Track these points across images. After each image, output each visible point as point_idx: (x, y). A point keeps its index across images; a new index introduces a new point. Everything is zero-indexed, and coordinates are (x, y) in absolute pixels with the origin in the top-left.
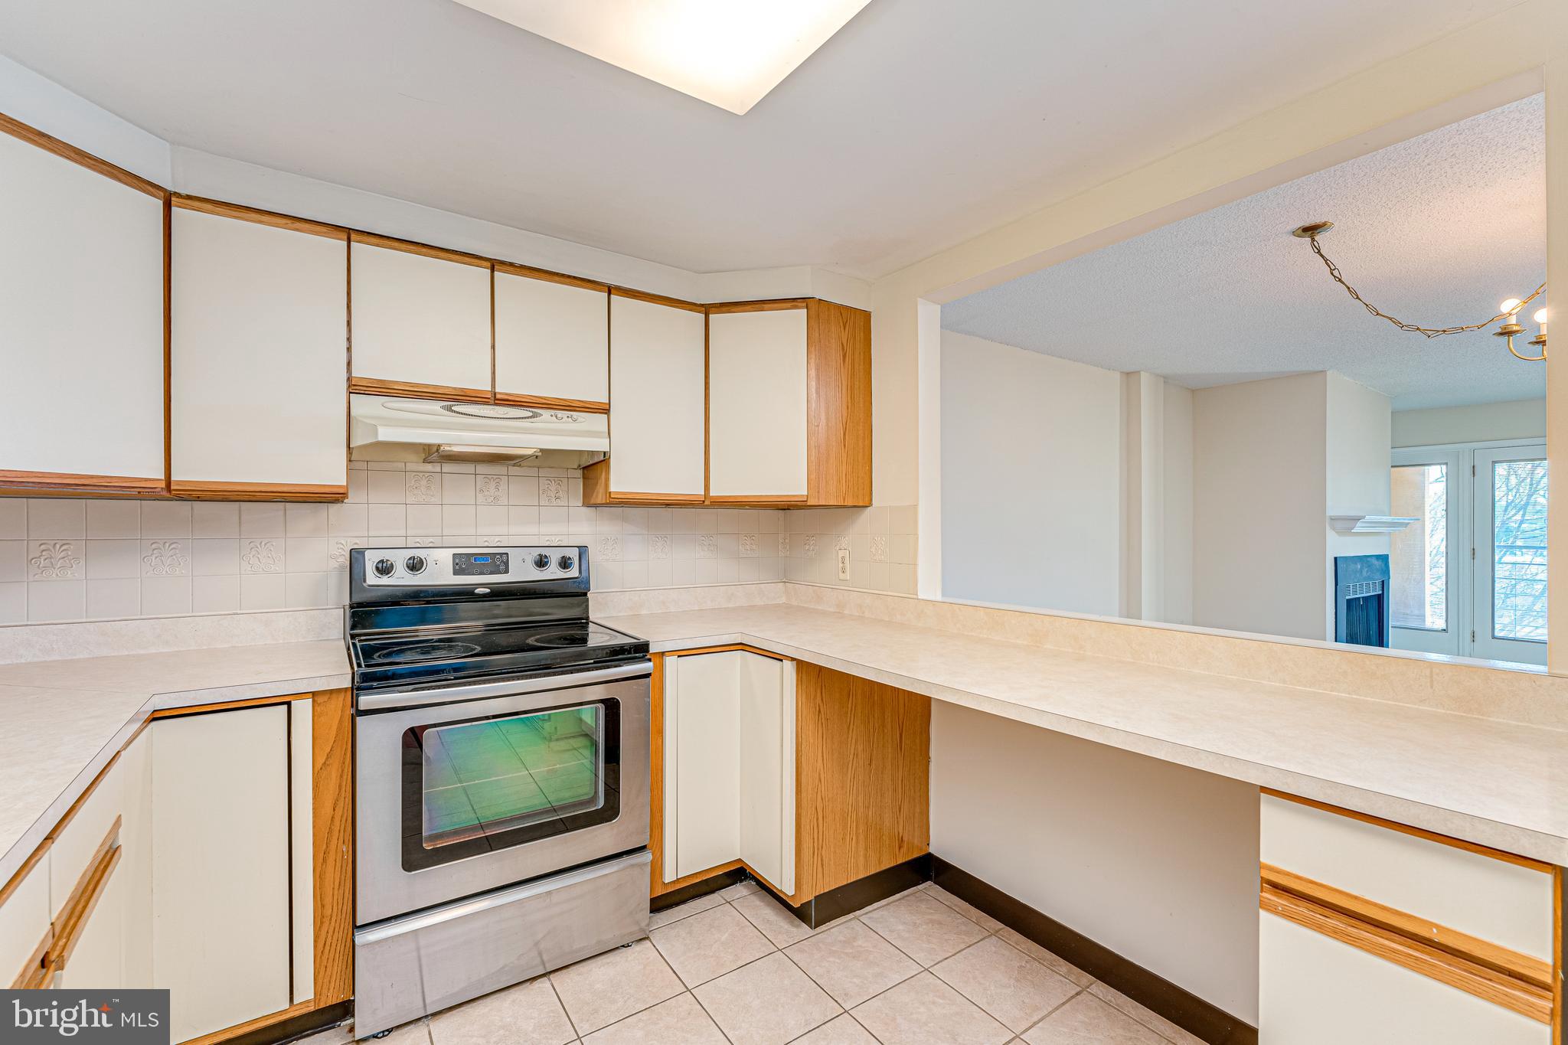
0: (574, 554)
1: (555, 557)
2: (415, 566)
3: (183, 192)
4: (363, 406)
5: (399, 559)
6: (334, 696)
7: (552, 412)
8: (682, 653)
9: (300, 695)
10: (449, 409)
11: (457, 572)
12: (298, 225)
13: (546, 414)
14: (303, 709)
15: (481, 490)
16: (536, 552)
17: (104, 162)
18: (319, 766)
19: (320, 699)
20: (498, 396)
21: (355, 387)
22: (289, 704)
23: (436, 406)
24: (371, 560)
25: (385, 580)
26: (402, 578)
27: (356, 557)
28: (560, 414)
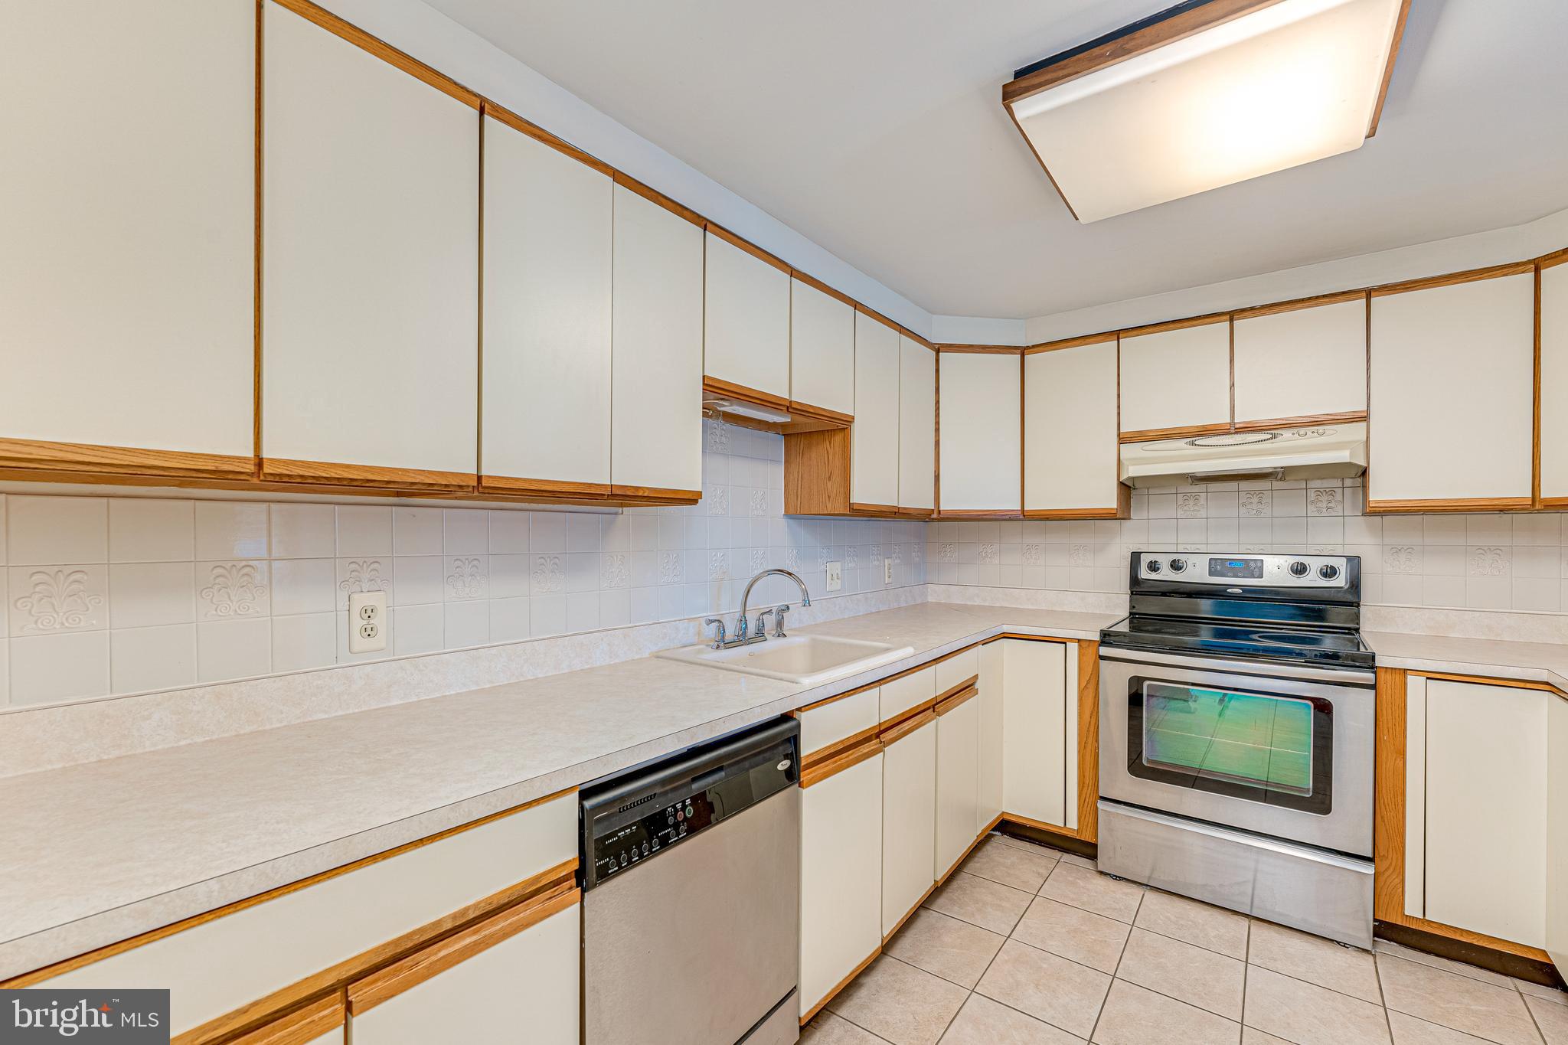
0: (1341, 565)
1: (1315, 565)
2: (1176, 566)
3: (1030, 345)
4: (1129, 451)
5: (1164, 561)
6: (1092, 644)
7: (1295, 430)
8: (1432, 676)
9: (1072, 640)
10: (1193, 444)
11: (1211, 574)
12: (1088, 340)
13: (1287, 434)
14: (1073, 648)
15: (1244, 505)
16: (1292, 560)
17: (995, 347)
18: (1082, 687)
19: (1084, 645)
20: (1237, 426)
21: (1123, 439)
22: (1065, 643)
23: (1181, 443)
24: (1145, 560)
25: (1154, 576)
26: (1166, 574)
27: (1136, 557)
28: (1302, 431)
